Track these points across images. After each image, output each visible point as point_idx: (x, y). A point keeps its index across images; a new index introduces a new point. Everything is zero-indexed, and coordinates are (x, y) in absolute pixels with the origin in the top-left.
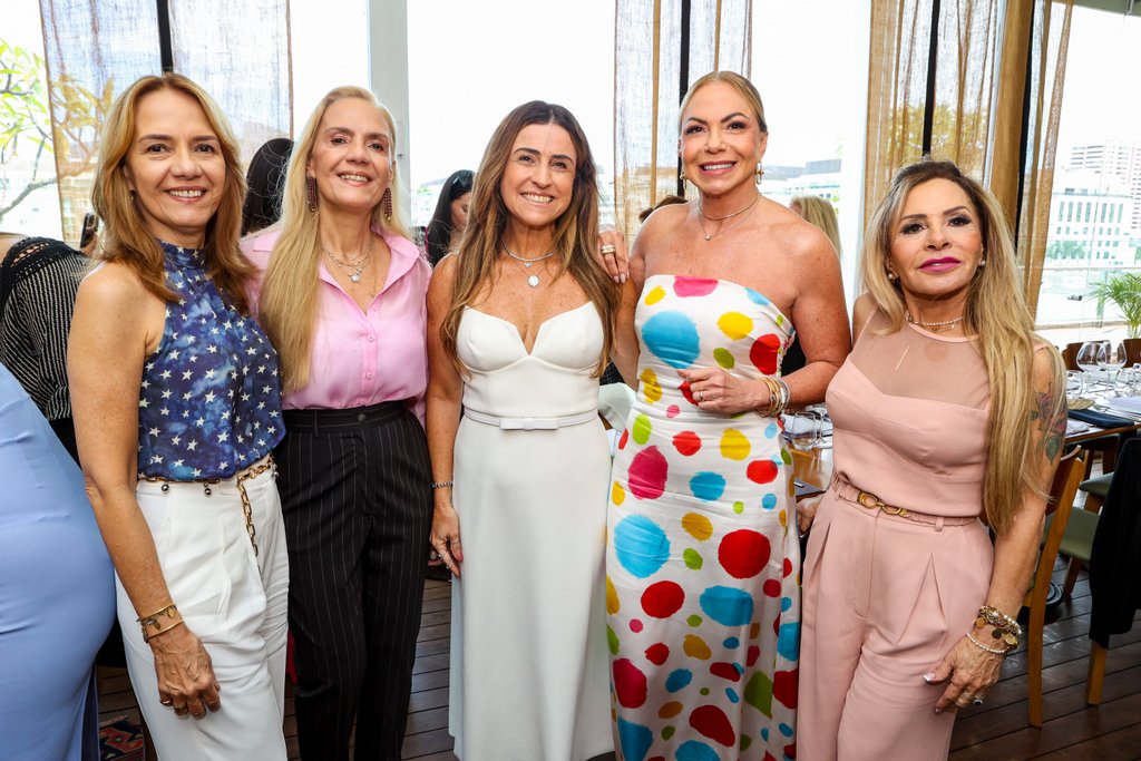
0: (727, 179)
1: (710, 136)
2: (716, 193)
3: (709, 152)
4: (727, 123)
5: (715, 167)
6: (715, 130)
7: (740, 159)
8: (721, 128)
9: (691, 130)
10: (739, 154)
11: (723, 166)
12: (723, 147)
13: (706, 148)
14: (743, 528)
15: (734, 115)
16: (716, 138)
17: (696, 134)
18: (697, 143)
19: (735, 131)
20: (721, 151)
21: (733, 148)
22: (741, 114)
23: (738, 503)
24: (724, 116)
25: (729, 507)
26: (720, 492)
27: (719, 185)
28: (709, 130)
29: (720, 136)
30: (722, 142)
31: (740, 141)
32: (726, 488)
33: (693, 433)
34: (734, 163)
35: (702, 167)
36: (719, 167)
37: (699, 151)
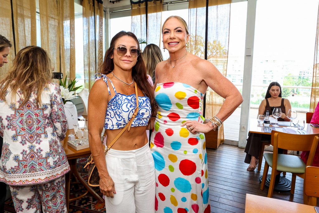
0: (176, 47)
1: (171, 34)
2: (173, 52)
3: (171, 39)
4: (176, 30)
5: (172, 44)
6: (172, 32)
7: (180, 41)
8: (174, 32)
9: (165, 33)
10: (180, 39)
11: (175, 43)
12: (175, 37)
13: (170, 37)
14: (187, 159)
15: (178, 28)
16: (173, 34)
17: (167, 34)
18: (167, 36)
19: (178, 33)
20: (174, 38)
21: (178, 38)
22: (180, 28)
23: (185, 151)
24: (175, 28)
25: (183, 152)
26: (180, 147)
27: (174, 49)
28: (171, 32)
29: (174, 34)
30: (175, 36)
31: (180, 35)
32: (182, 146)
33: (171, 129)
34: (178, 42)
35: (169, 44)
36: (174, 43)
37: (168, 39)
